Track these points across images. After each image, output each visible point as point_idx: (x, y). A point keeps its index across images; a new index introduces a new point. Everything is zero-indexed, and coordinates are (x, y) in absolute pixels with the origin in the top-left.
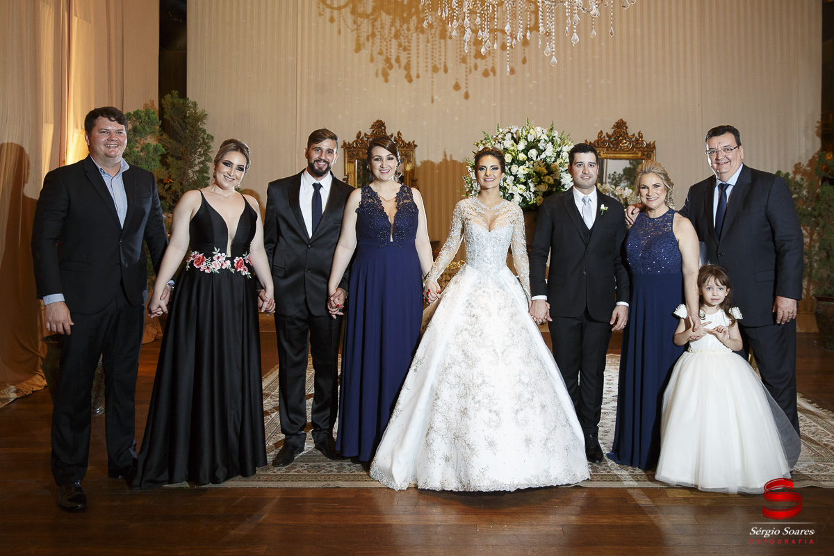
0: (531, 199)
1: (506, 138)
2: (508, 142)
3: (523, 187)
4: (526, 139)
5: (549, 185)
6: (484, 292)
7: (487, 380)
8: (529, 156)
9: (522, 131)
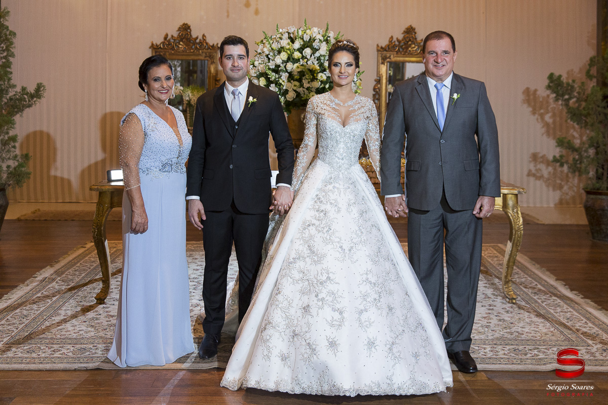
0: (304, 94)
1: (283, 37)
2: (285, 41)
3: (297, 83)
4: (303, 39)
5: (322, 82)
8: (304, 54)
9: (298, 30)
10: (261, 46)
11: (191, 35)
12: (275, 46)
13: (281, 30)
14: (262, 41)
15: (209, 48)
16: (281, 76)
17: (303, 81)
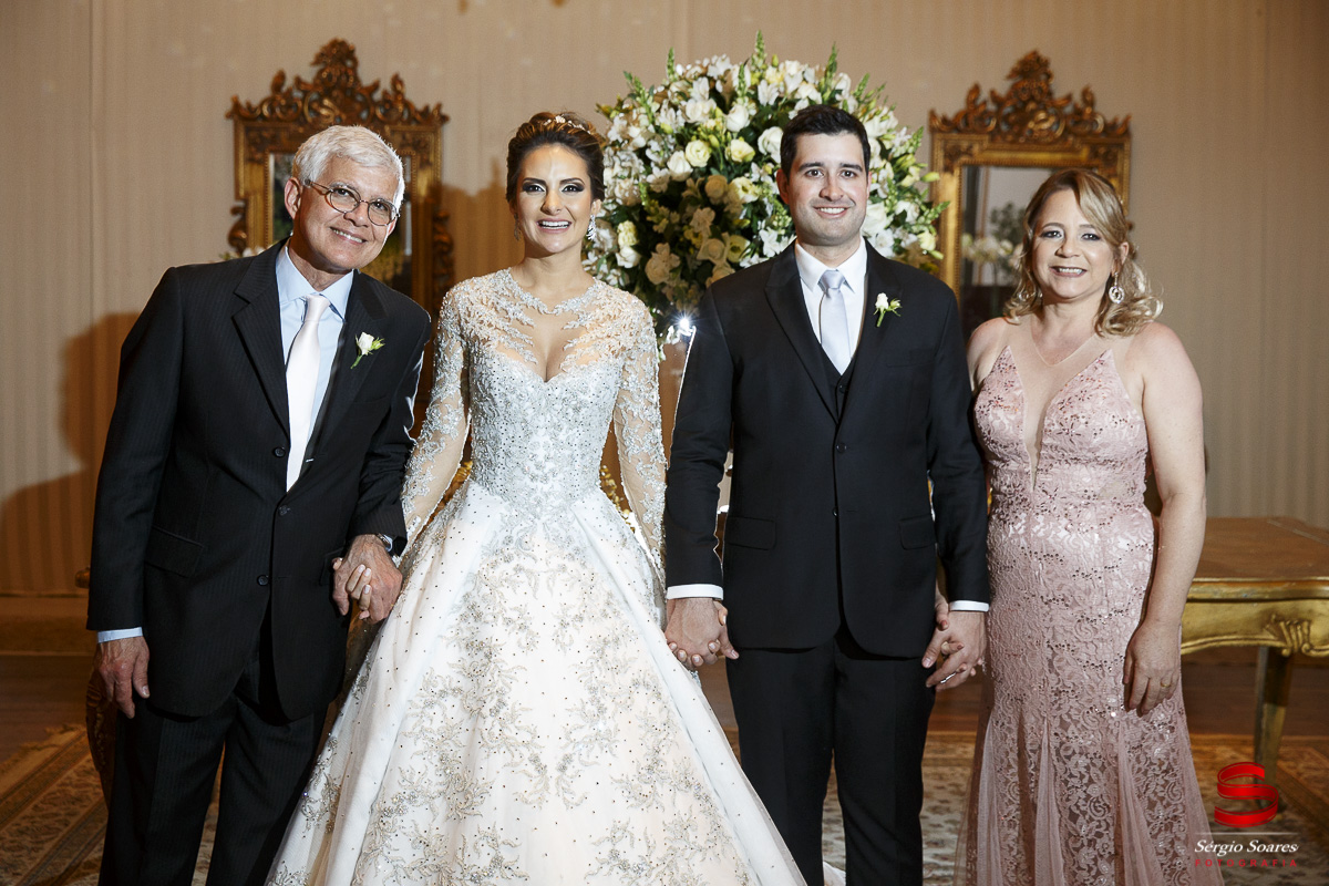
1: (693, 92)
2: (700, 105)
3: (741, 241)
4: (755, 98)
6: (518, 569)
7: (507, 856)
8: (762, 150)
9: (741, 71)
10: (619, 121)
11: (357, 80)
12: (669, 121)
13: (679, 70)
14: (621, 103)
15: (412, 119)
16: (689, 219)
17: (762, 233)
